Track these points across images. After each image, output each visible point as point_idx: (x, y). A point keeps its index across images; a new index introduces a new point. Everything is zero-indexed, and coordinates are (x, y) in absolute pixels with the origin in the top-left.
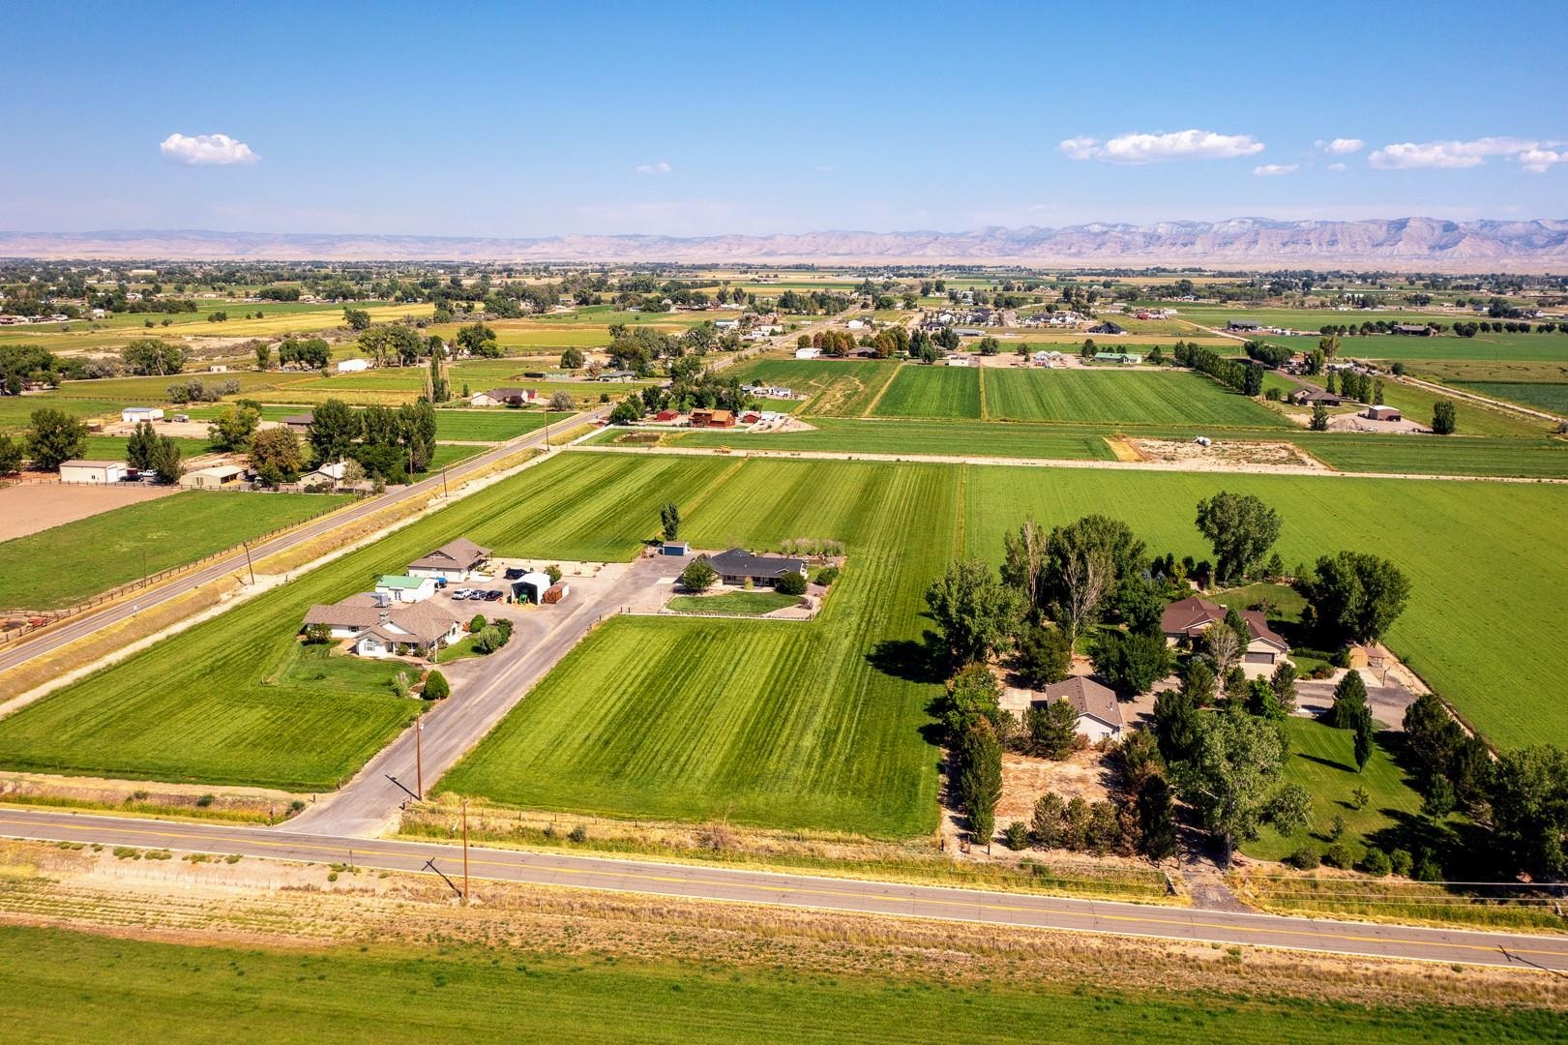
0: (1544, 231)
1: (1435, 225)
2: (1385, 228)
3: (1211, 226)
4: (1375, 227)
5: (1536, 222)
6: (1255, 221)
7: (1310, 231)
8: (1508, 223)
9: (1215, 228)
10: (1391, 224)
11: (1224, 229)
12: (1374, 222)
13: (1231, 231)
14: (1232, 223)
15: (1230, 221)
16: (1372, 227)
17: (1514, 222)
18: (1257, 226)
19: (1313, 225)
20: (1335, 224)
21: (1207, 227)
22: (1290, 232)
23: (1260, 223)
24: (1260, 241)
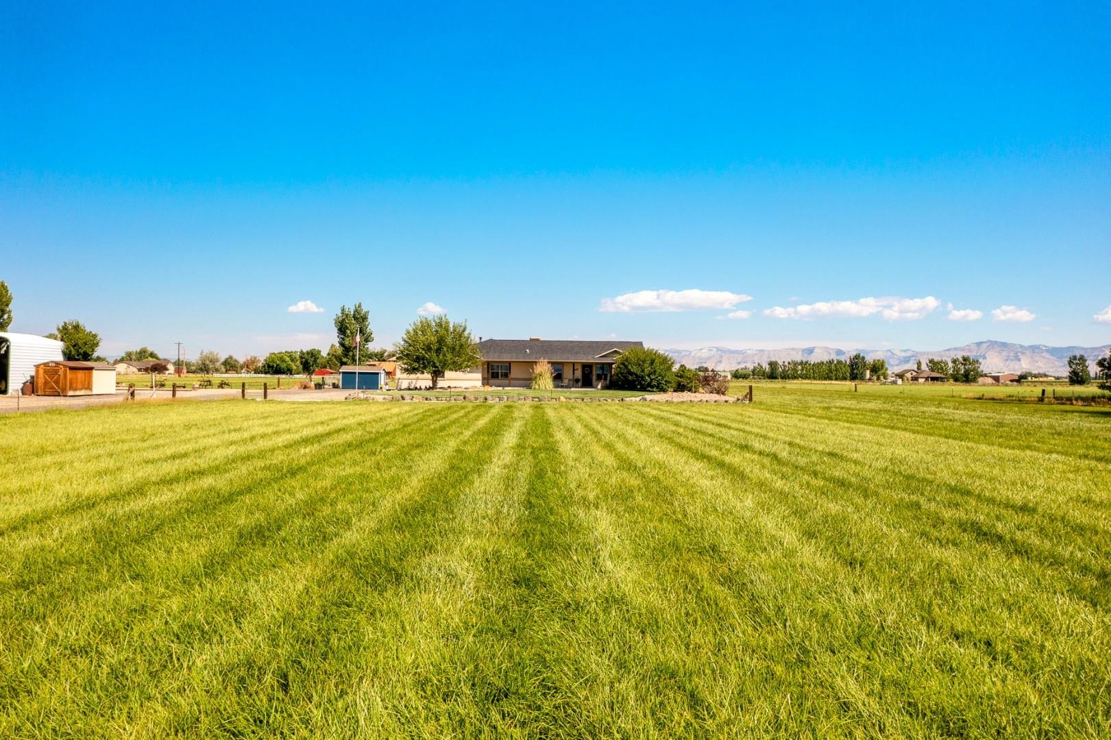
0: (895, 356)
1: (830, 351)
2: (800, 353)
3: (691, 352)
4: (795, 352)
5: (890, 351)
6: (718, 349)
7: (754, 355)
8: (873, 351)
9: (693, 354)
10: (804, 350)
11: (699, 354)
12: (793, 349)
13: (703, 356)
14: (704, 351)
15: (702, 349)
16: (792, 353)
17: (877, 351)
18: (719, 352)
19: (755, 352)
20: (769, 351)
21: (687, 353)
22: (742, 356)
23: (721, 350)
24: (723, 362)
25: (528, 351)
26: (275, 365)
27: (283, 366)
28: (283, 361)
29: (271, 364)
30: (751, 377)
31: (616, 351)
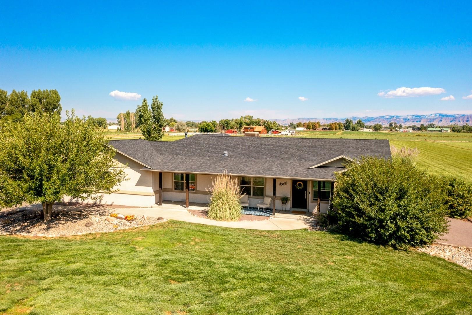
6: (440, 115)
9: (427, 117)
11: (430, 117)
13: (432, 118)
15: (431, 115)
18: (441, 116)
19: (460, 116)
20: (468, 115)
21: (424, 117)
22: (453, 118)
23: (442, 115)
24: (443, 121)
25: (226, 153)
26: (205, 128)
27: (209, 128)
28: (209, 126)
29: (203, 128)
30: (462, 131)
31: (343, 159)
